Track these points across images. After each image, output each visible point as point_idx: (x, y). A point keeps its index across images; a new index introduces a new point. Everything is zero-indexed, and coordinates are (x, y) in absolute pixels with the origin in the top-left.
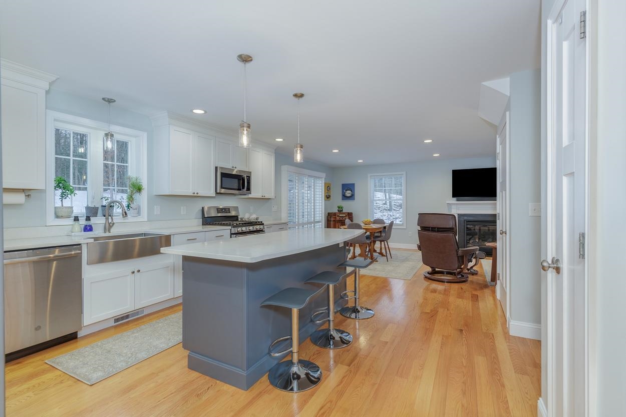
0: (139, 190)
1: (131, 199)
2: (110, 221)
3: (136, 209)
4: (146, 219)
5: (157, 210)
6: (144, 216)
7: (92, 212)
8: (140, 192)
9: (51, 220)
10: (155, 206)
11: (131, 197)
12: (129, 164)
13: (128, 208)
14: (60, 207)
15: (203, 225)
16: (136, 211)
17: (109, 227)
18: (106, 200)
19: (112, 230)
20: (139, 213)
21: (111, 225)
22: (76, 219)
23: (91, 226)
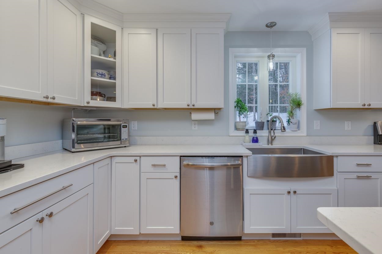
0: (299, 105)
1: (291, 114)
2: (272, 134)
3: (296, 124)
4: (305, 134)
5: (317, 125)
6: (303, 131)
7: (260, 126)
8: (299, 107)
10: (315, 121)
11: (292, 112)
12: (290, 83)
13: (289, 123)
14: (238, 122)
15: (375, 143)
16: (296, 126)
17: (271, 140)
18: (270, 116)
19: (274, 142)
20: (298, 128)
21: (273, 138)
22: (247, 132)
23: (257, 138)
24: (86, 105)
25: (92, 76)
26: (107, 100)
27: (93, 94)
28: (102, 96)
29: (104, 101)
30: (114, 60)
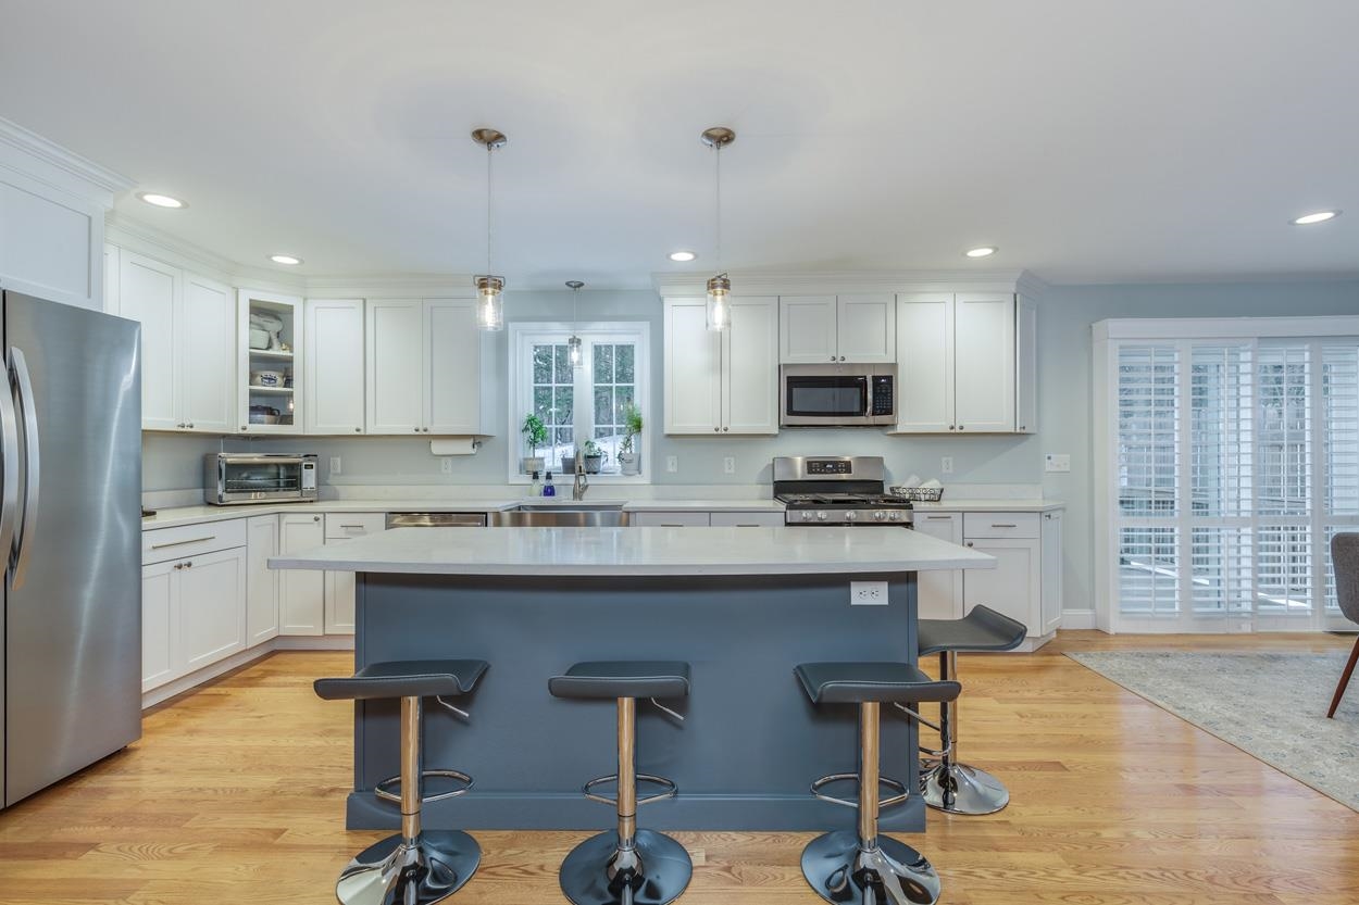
0: (638, 426)
4: (648, 481)
5: (672, 464)
6: (646, 475)
7: (569, 466)
8: (639, 430)
9: (515, 477)
10: (668, 457)
12: (636, 385)
14: (528, 459)
17: (580, 490)
18: (591, 447)
19: (585, 496)
20: (639, 470)
22: (535, 476)
23: (552, 488)
24: (241, 432)
25: (251, 384)
26: (281, 423)
27: (253, 409)
28: (274, 414)
29: (275, 423)
30: (287, 353)
